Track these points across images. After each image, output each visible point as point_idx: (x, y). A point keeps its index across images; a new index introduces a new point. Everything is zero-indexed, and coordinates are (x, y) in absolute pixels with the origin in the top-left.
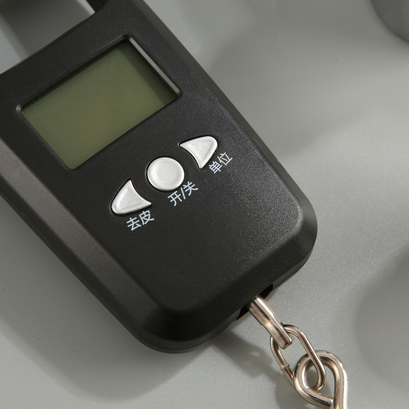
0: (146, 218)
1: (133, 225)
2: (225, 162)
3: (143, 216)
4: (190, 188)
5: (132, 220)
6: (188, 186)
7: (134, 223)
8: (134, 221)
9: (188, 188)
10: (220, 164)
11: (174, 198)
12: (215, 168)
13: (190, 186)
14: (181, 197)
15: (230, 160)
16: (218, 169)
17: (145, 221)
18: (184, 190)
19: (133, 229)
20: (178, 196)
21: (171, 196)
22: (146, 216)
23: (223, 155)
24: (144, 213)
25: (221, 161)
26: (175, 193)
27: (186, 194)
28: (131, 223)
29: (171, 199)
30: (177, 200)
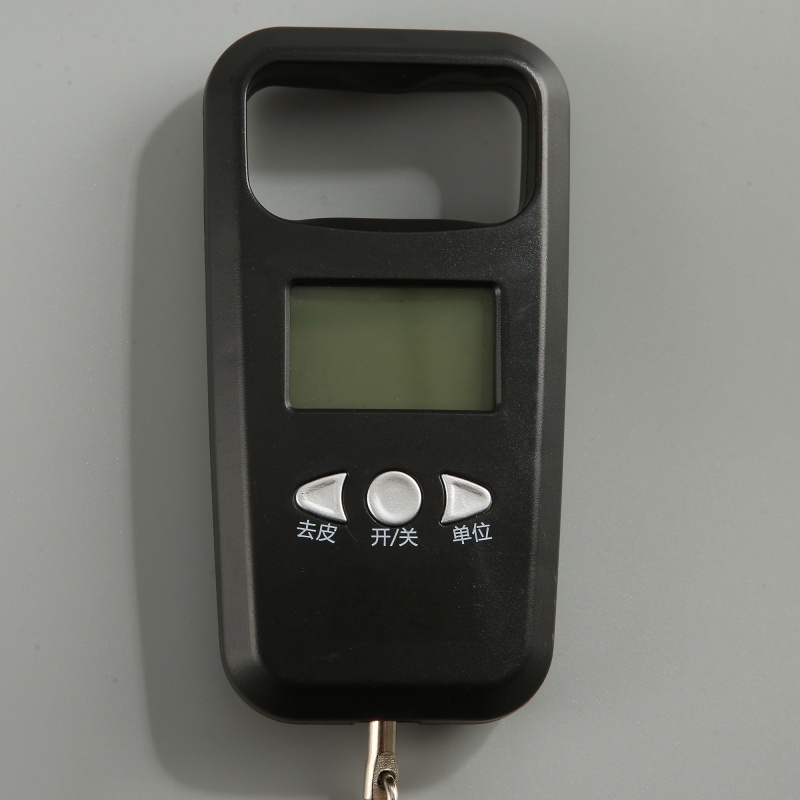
0: (327, 534)
1: (304, 530)
2: (479, 536)
3: (325, 528)
4: (409, 537)
5: (308, 524)
6: (408, 533)
7: (307, 529)
8: (310, 527)
9: (406, 535)
10: (471, 535)
11: (379, 536)
12: (461, 535)
13: (411, 535)
14: (389, 541)
15: (487, 538)
16: (463, 540)
17: (322, 536)
18: (399, 534)
19: (299, 536)
20: (385, 537)
21: (377, 530)
22: (328, 531)
23: (483, 525)
24: (329, 526)
25: (474, 532)
26: (385, 530)
27: (399, 541)
28: (304, 526)
29: (375, 533)
30: (381, 540)
